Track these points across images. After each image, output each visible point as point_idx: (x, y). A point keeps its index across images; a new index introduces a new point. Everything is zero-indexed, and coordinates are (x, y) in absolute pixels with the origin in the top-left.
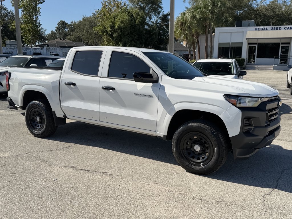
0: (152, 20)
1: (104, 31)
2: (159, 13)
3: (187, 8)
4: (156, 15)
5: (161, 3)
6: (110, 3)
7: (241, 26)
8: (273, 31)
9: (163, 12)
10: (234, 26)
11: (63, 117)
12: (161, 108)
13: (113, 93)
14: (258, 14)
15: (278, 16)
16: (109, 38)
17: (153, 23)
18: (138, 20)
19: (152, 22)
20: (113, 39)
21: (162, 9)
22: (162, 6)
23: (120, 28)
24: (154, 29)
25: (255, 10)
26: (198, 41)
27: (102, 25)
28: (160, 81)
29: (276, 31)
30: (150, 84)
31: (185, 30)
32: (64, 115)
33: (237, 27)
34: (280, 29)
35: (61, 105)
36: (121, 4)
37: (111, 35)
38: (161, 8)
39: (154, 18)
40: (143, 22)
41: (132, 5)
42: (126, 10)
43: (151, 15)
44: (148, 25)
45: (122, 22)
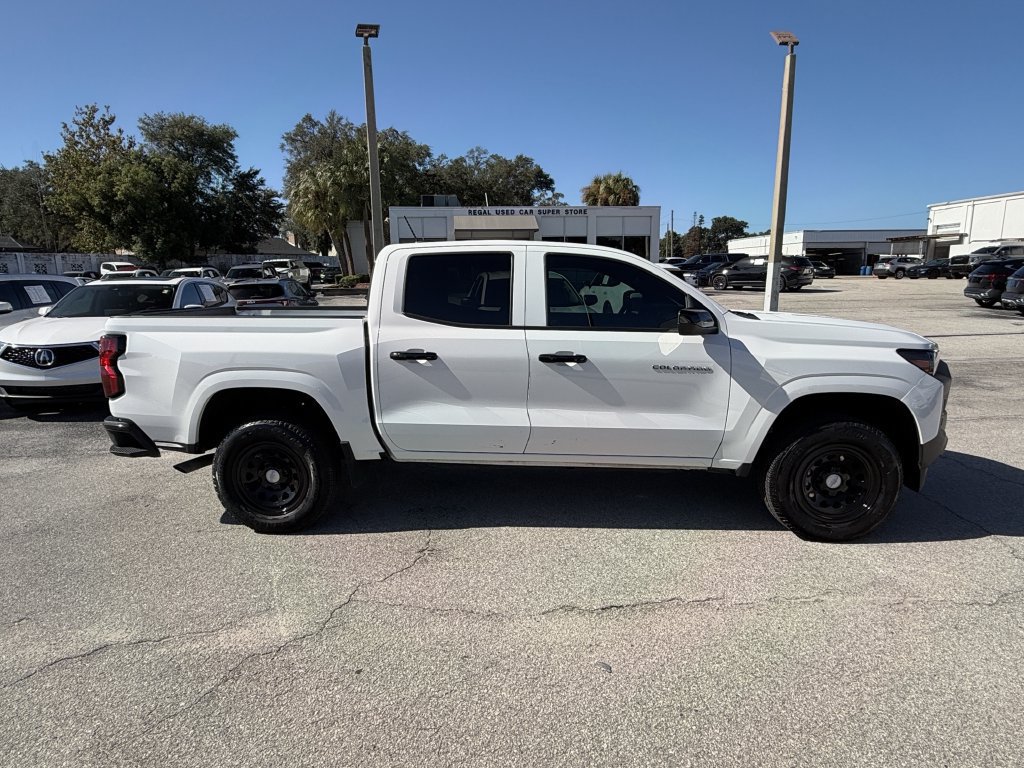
0: (212, 185)
1: (84, 206)
2: (228, 169)
3: (289, 162)
4: (221, 174)
5: (231, 146)
6: (88, 137)
7: (432, 205)
8: (500, 217)
9: (238, 167)
10: (419, 205)
11: (379, 458)
12: (740, 397)
13: (581, 369)
14: (436, 184)
15: (471, 188)
16: (98, 224)
17: (216, 192)
18: (180, 184)
19: (212, 189)
20: (111, 227)
21: (236, 162)
22: (235, 153)
23: (128, 196)
24: (223, 207)
25: (430, 176)
26: (346, 235)
27: (75, 192)
28: (722, 328)
29: (505, 217)
30: (699, 339)
31: (324, 210)
32: (383, 451)
33: (424, 205)
34: (513, 213)
35: (377, 422)
36: (121, 142)
37: (105, 219)
38: (232, 157)
39: (217, 180)
40: (191, 189)
41: (155, 147)
42: (140, 157)
43: (209, 173)
44: (202, 194)
45: (135, 184)
